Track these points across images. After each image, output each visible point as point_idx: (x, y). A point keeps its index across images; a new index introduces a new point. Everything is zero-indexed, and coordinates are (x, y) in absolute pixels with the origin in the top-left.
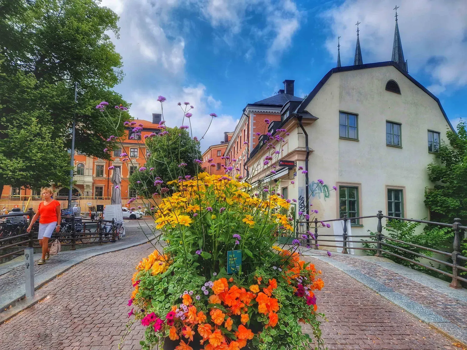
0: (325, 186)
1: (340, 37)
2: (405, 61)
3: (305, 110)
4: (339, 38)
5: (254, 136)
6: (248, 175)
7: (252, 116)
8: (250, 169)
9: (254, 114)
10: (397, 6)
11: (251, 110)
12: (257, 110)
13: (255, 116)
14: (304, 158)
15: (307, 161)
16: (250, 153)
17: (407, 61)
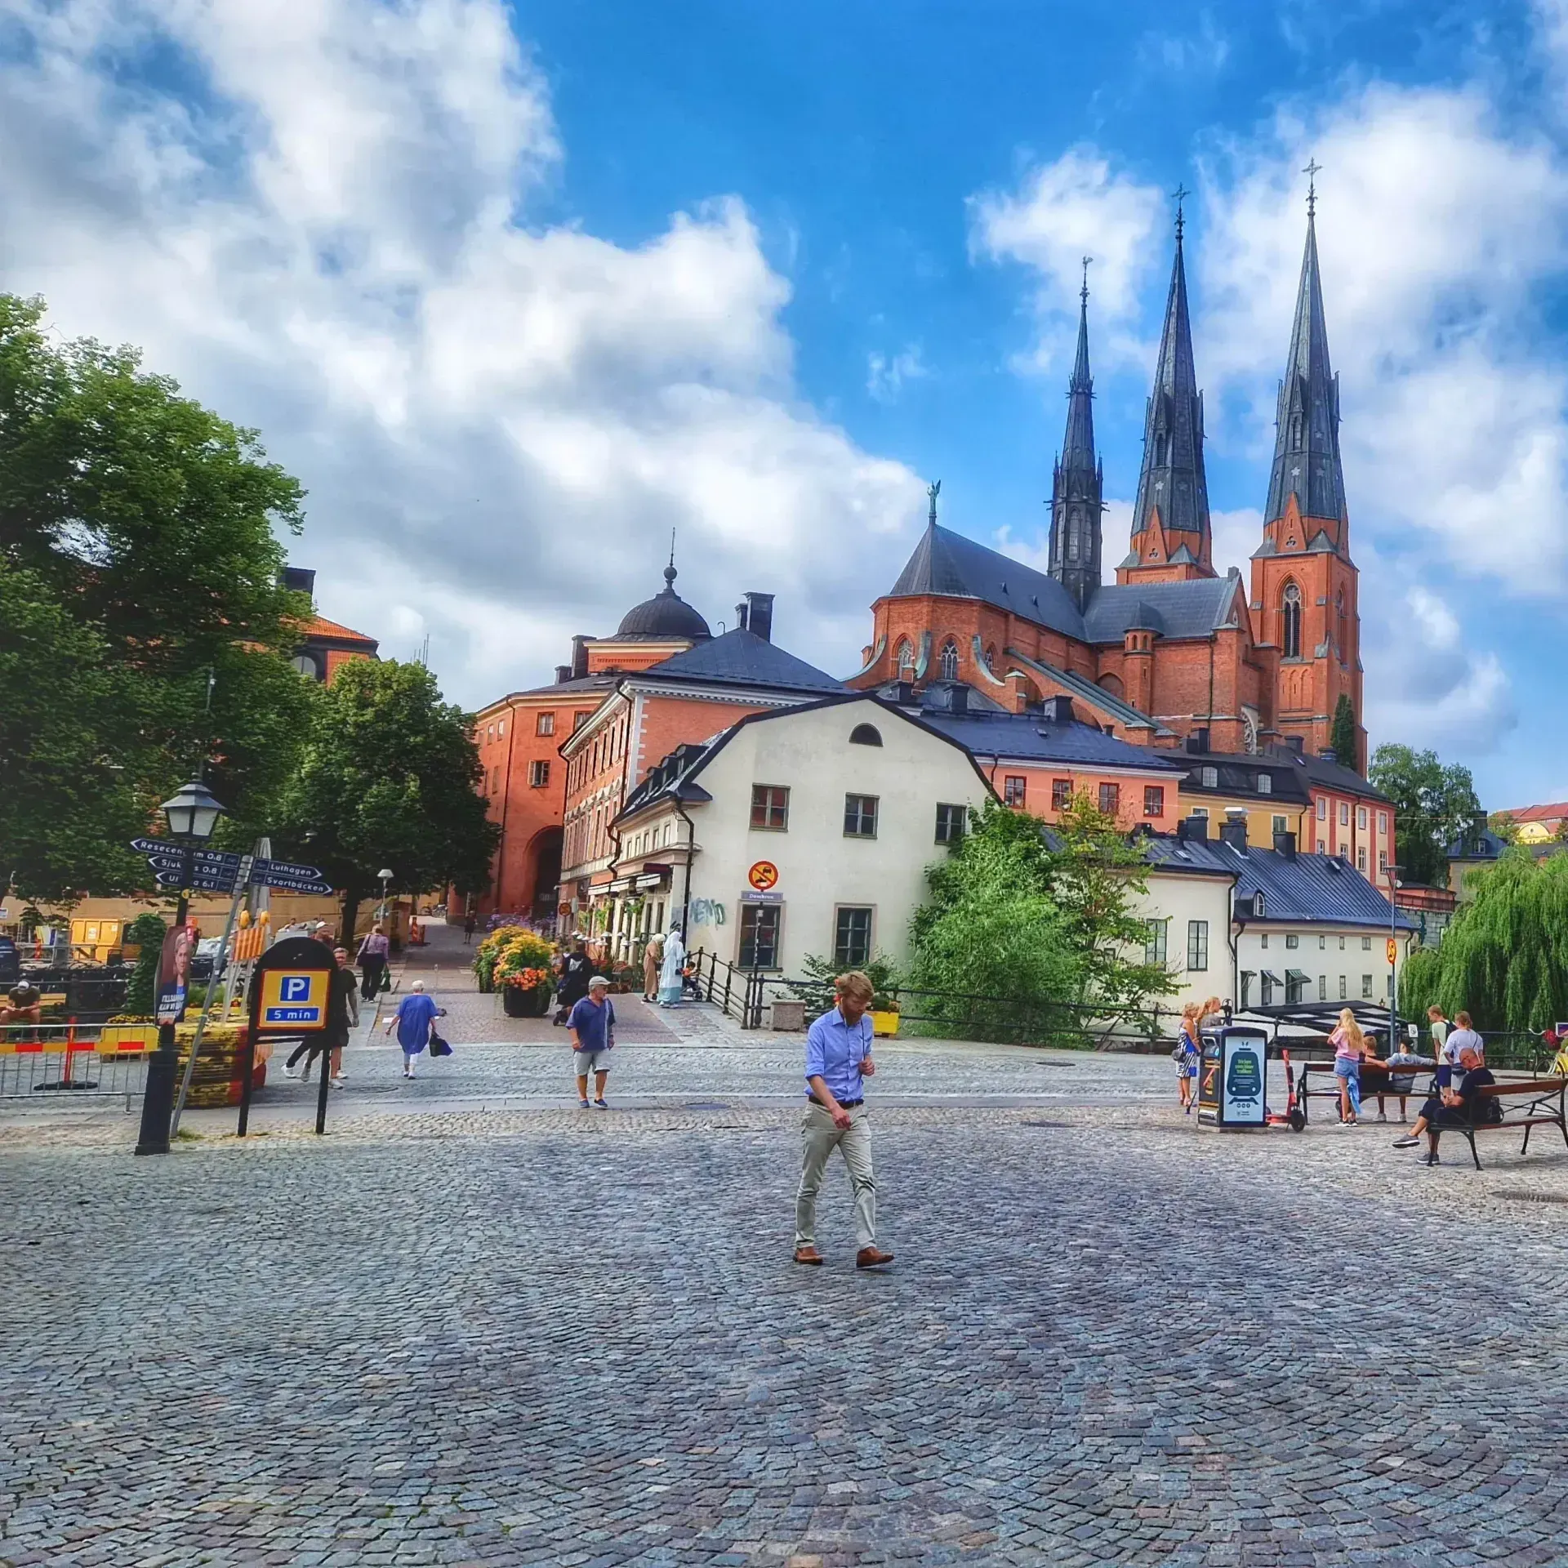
0: (719, 905)
1: (1091, 260)
2: (1333, 377)
3: (694, 782)
4: (1085, 263)
5: (640, 753)
6: (618, 853)
7: (639, 703)
8: (625, 839)
9: (646, 698)
10: (1316, 164)
11: (638, 688)
12: (653, 690)
13: (648, 702)
14: (686, 861)
15: (689, 865)
16: (627, 795)
17: (1336, 374)
